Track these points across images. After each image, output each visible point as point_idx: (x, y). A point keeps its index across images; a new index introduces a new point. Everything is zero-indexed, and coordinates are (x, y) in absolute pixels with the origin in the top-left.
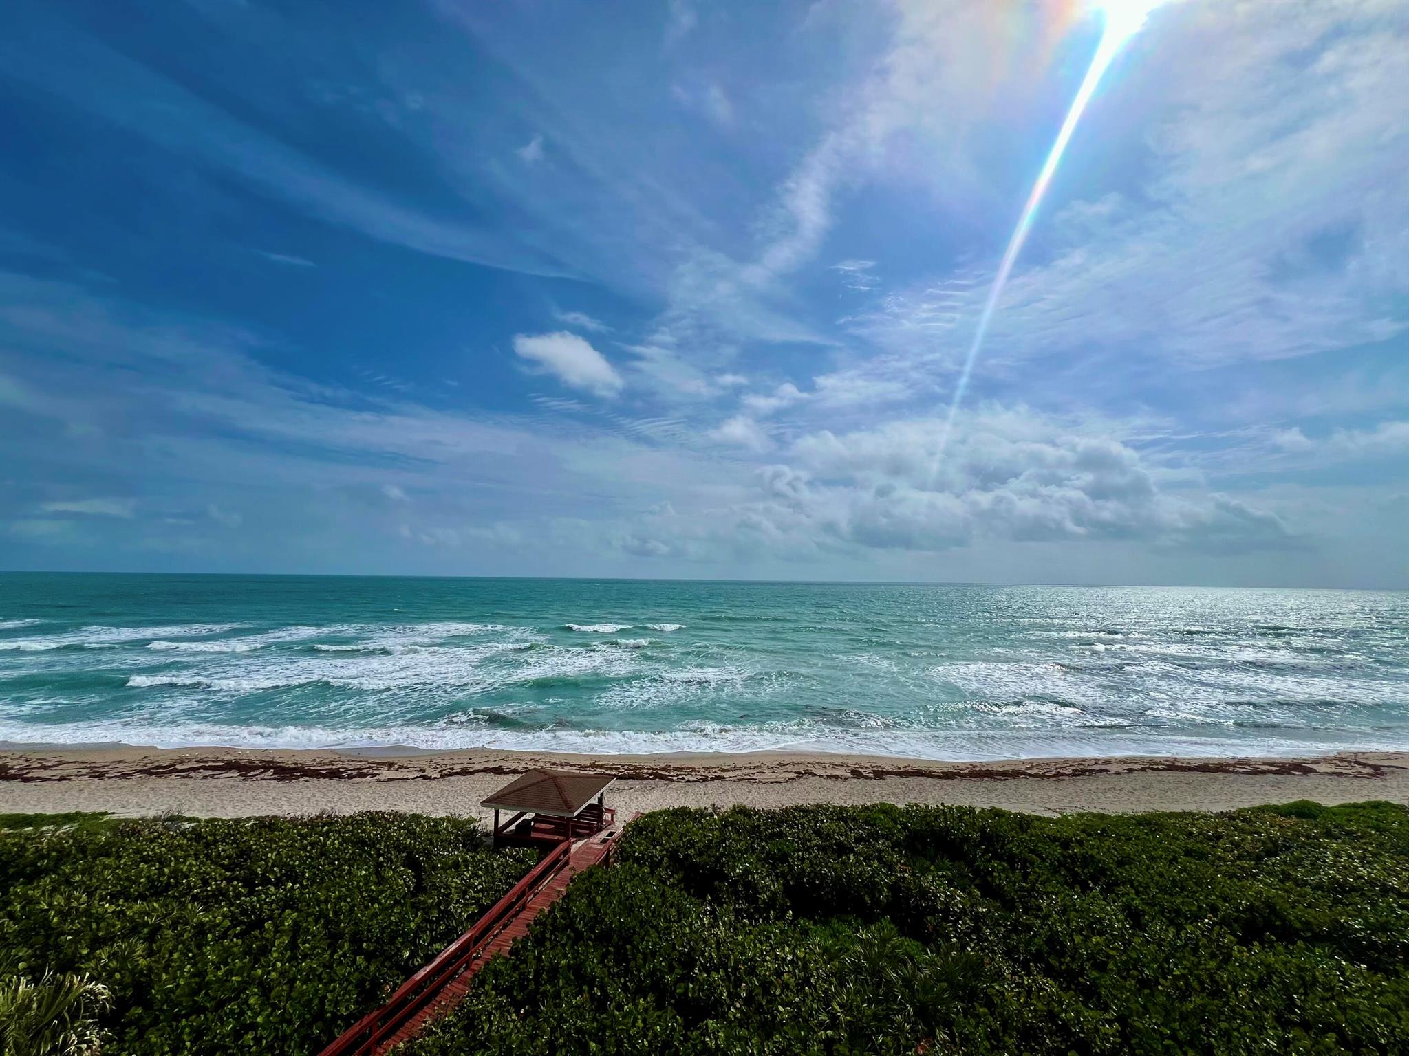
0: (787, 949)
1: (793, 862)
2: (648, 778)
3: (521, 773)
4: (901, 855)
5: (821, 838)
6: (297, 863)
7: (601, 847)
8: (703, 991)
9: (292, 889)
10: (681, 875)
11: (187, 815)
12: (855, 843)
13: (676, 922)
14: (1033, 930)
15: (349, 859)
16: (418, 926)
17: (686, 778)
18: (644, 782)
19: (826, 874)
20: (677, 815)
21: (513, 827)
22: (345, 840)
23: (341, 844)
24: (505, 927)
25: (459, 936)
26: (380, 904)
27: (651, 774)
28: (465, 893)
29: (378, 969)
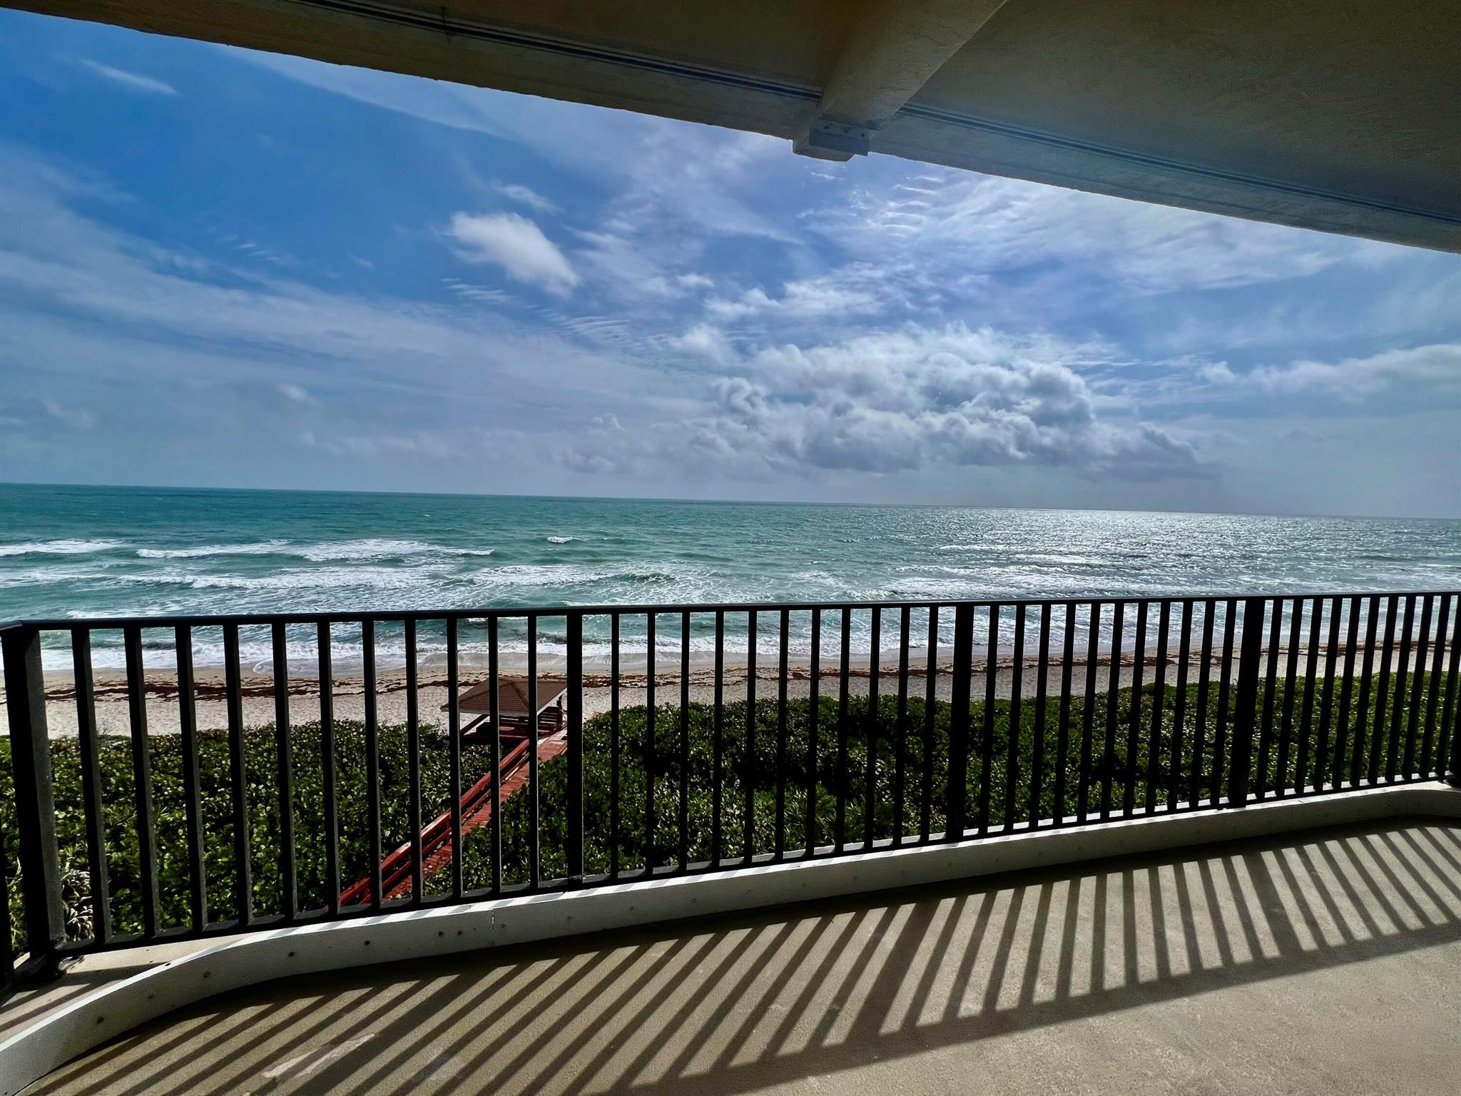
0: (735, 806)
1: (741, 744)
2: (602, 686)
3: (471, 685)
4: (834, 736)
5: (766, 725)
6: (256, 767)
7: (562, 743)
8: (665, 840)
9: (256, 790)
10: (640, 759)
11: (112, 734)
12: (795, 728)
13: (639, 793)
14: (935, 784)
15: (311, 762)
16: (395, 811)
17: (639, 684)
18: (599, 689)
19: (769, 752)
20: (634, 712)
21: (473, 730)
22: (302, 746)
23: (300, 750)
24: (477, 810)
25: (435, 819)
26: (352, 795)
27: (604, 682)
28: (437, 782)
29: (361, 846)
